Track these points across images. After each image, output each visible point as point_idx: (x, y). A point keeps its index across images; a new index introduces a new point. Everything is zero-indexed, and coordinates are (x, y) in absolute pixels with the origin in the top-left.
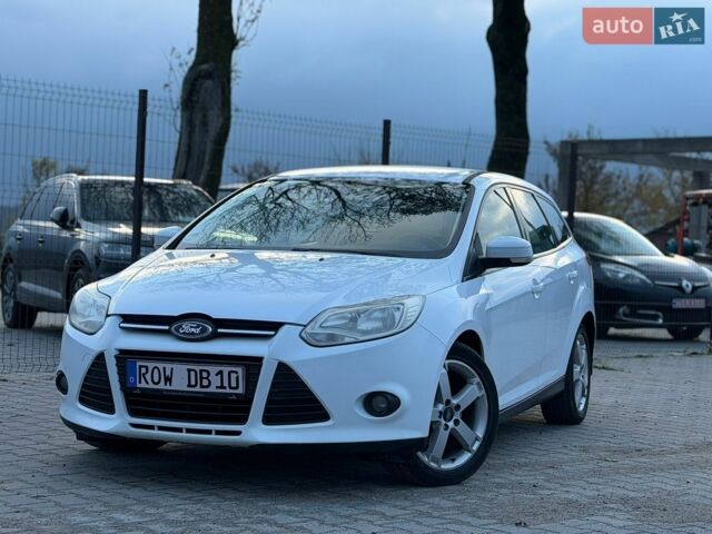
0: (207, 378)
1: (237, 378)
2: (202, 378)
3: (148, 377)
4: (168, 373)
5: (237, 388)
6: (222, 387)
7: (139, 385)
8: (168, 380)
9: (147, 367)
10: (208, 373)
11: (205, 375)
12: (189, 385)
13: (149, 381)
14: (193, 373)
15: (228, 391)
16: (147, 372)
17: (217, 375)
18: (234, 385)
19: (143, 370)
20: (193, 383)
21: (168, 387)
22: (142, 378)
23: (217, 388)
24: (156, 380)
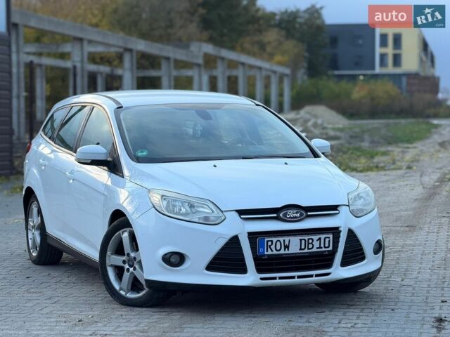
0: (312, 243)
1: (329, 241)
6: (320, 247)
7: (266, 253)
8: (287, 247)
9: (272, 241)
11: (310, 241)
12: (301, 249)
14: (303, 242)
15: (324, 249)
16: (272, 244)
17: (317, 240)
18: (327, 245)
20: (303, 247)
21: (287, 252)
22: (269, 249)
23: (317, 248)
24: (278, 248)
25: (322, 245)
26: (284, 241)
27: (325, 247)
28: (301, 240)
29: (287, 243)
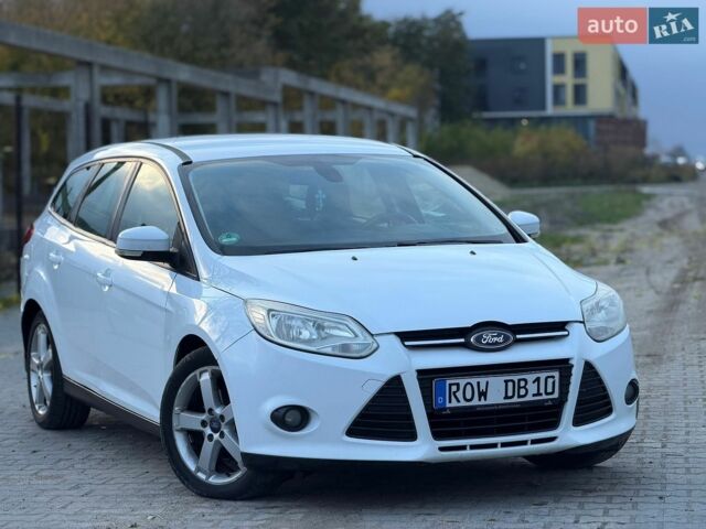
0: (524, 387)
1: (554, 383)
2: (519, 387)
3: (460, 395)
5: (553, 393)
6: (539, 394)
7: (448, 405)
8: (483, 394)
9: (458, 385)
10: (526, 382)
11: (522, 384)
12: (506, 397)
13: (461, 398)
14: (510, 384)
15: (544, 397)
17: (534, 382)
18: (550, 390)
19: (454, 388)
20: (510, 394)
21: (483, 402)
22: (453, 397)
23: (534, 395)
24: (469, 396)
25: (542, 391)
26: (478, 383)
27: (547, 394)
28: (506, 382)
29: (483, 387)
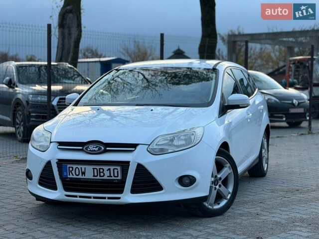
0: (103, 172)
1: (118, 172)
2: (100, 172)
3: (73, 172)
4: (83, 170)
5: (118, 176)
6: (110, 176)
7: (69, 176)
8: (83, 173)
9: (72, 168)
10: (103, 170)
11: (101, 170)
12: (94, 176)
13: (74, 174)
14: (95, 170)
15: (113, 178)
16: (73, 170)
17: (107, 170)
18: (116, 175)
19: (71, 169)
20: (96, 175)
21: (83, 177)
22: (70, 173)
23: (108, 176)
24: (77, 174)
25: (112, 175)
26: (81, 168)
